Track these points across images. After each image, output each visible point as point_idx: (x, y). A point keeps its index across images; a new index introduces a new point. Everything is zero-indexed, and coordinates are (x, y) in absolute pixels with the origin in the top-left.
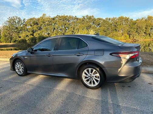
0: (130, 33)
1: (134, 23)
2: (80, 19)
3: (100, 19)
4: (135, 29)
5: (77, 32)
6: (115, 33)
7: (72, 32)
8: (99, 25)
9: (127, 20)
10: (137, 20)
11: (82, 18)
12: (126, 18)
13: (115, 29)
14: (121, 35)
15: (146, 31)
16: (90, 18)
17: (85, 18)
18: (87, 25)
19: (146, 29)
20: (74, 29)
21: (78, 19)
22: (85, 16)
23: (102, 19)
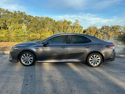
0: (54, 30)
1: (56, 23)
2: (12, 13)
3: (30, 16)
4: (57, 28)
5: (9, 25)
6: (43, 29)
7: (4, 24)
8: (30, 21)
9: (51, 20)
10: (58, 22)
11: (14, 12)
12: (51, 19)
13: (43, 27)
14: (48, 31)
15: (63, 30)
16: (22, 14)
17: (17, 13)
18: (19, 19)
19: (64, 29)
20: (6, 22)
21: (9, 13)
22: (17, 12)
23: (33, 16)
